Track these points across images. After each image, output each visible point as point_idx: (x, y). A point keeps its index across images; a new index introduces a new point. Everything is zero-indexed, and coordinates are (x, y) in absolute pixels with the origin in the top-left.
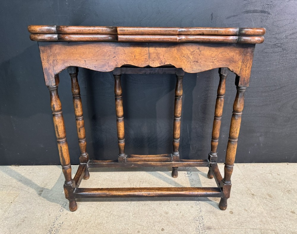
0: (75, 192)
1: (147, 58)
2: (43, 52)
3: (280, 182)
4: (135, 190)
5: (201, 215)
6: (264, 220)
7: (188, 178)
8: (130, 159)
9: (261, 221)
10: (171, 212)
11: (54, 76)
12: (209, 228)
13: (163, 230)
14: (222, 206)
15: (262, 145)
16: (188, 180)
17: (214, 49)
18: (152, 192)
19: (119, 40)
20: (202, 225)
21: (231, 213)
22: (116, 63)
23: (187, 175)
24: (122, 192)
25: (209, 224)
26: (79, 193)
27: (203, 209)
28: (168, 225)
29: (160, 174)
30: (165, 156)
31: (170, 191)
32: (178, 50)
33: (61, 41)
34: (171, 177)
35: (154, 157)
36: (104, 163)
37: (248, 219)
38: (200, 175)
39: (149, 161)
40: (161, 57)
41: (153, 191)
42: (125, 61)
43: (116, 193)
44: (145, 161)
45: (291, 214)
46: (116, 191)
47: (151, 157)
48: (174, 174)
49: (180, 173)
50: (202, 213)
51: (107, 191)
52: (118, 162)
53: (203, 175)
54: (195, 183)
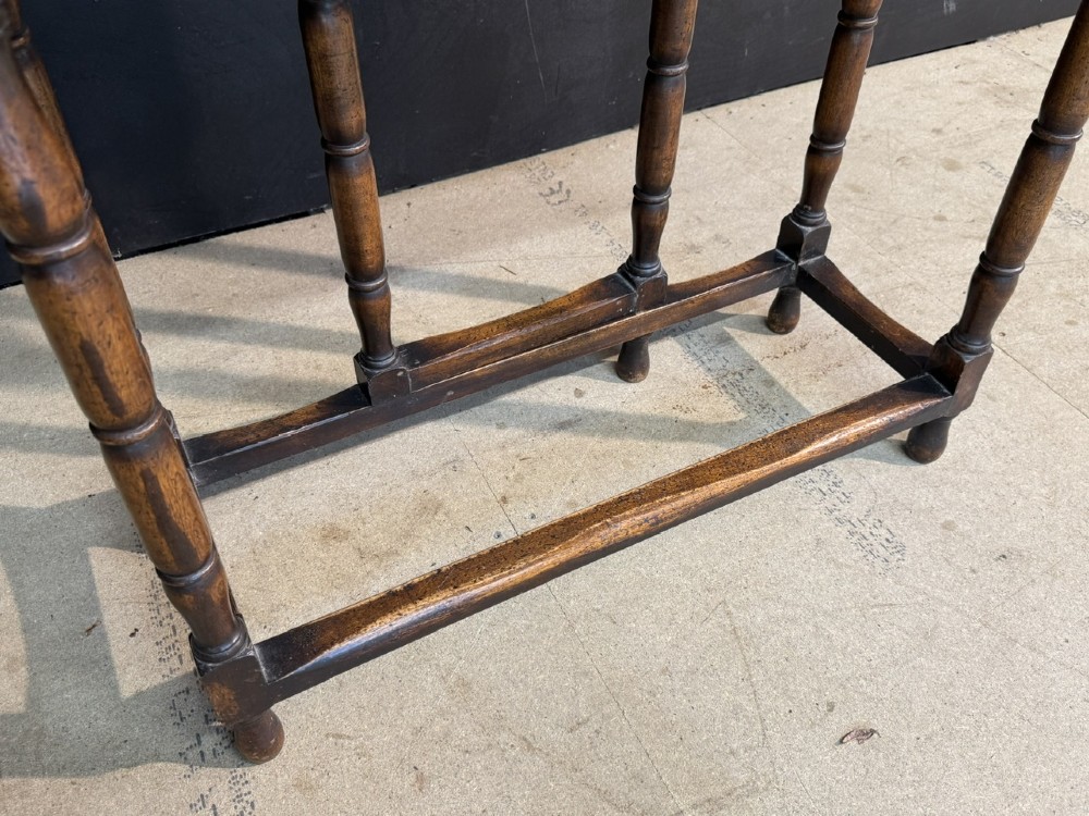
0: (274, 672)
4: (581, 528)
8: (430, 366)
18: (667, 508)
24: (531, 564)
26: (301, 669)
30: (600, 296)
31: (743, 471)
36: (289, 433)
38: (734, 333)
41: (666, 502)
43: (500, 582)
46: (491, 570)
48: (630, 366)
51: (448, 593)
52: (370, 404)
53: (749, 325)
54: (741, 379)
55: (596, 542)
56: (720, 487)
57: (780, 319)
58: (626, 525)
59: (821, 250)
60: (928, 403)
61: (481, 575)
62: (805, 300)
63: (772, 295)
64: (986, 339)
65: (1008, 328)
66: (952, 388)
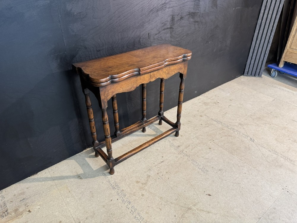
0: (115, 162)
1: (150, 78)
2: (102, 91)
3: (189, 113)
5: (171, 143)
6: (194, 133)
7: (151, 129)
8: (123, 132)
9: (194, 134)
10: (159, 148)
11: (107, 102)
12: (179, 146)
13: (163, 157)
14: (177, 135)
15: (175, 97)
16: (152, 130)
17: (174, 66)
19: (141, 74)
20: (175, 147)
21: (181, 136)
22: (136, 85)
23: (149, 128)
25: (177, 145)
27: (170, 140)
28: (162, 154)
29: (136, 134)
30: (139, 123)
31: (158, 138)
32: (162, 71)
33: (113, 82)
34: (143, 133)
35: (134, 125)
37: (189, 135)
38: (155, 125)
39: (132, 129)
40: (155, 76)
42: (140, 82)
44: (131, 130)
45: (201, 126)
46: (134, 151)
47: (133, 126)
48: (144, 130)
49: (146, 128)
50: (171, 142)
52: (117, 137)
53: (156, 124)
54: (156, 130)
55: (144, 147)
56: (156, 140)
57: (160, 123)
58: (147, 145)
59: (163, 115)
60: (175, 130)
61: (133, 151)
62: (163, 121)
63: (159, 121)
64: (180, 122)
65: (181, 121)
66: (177, 127)
